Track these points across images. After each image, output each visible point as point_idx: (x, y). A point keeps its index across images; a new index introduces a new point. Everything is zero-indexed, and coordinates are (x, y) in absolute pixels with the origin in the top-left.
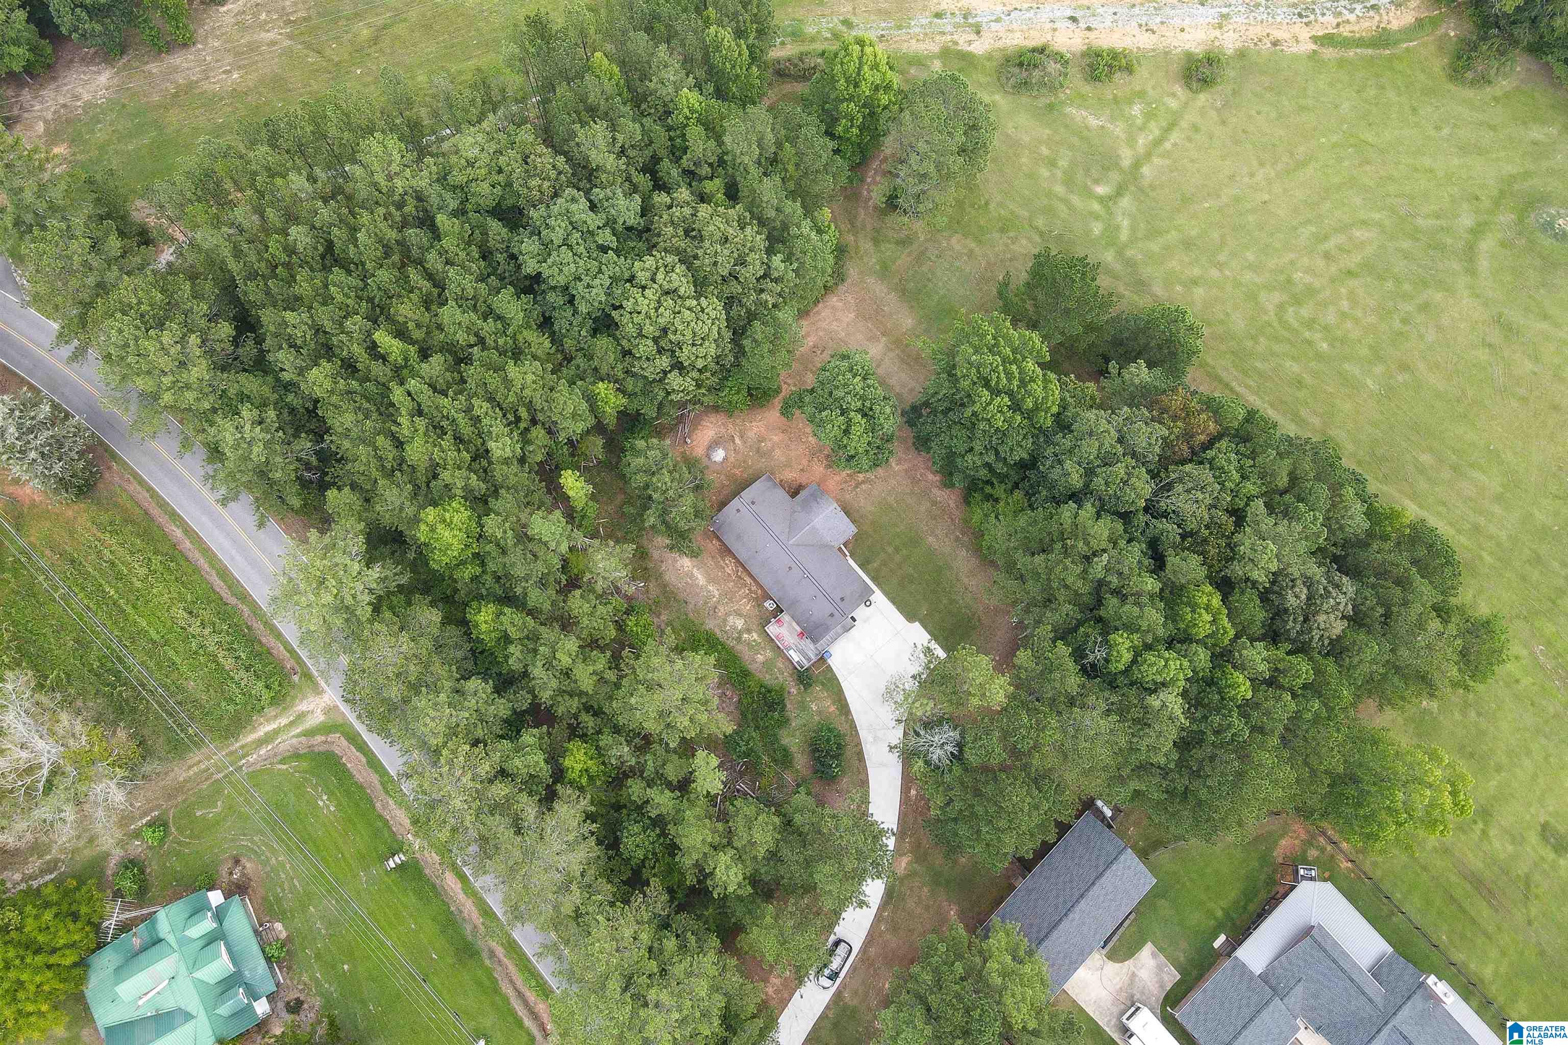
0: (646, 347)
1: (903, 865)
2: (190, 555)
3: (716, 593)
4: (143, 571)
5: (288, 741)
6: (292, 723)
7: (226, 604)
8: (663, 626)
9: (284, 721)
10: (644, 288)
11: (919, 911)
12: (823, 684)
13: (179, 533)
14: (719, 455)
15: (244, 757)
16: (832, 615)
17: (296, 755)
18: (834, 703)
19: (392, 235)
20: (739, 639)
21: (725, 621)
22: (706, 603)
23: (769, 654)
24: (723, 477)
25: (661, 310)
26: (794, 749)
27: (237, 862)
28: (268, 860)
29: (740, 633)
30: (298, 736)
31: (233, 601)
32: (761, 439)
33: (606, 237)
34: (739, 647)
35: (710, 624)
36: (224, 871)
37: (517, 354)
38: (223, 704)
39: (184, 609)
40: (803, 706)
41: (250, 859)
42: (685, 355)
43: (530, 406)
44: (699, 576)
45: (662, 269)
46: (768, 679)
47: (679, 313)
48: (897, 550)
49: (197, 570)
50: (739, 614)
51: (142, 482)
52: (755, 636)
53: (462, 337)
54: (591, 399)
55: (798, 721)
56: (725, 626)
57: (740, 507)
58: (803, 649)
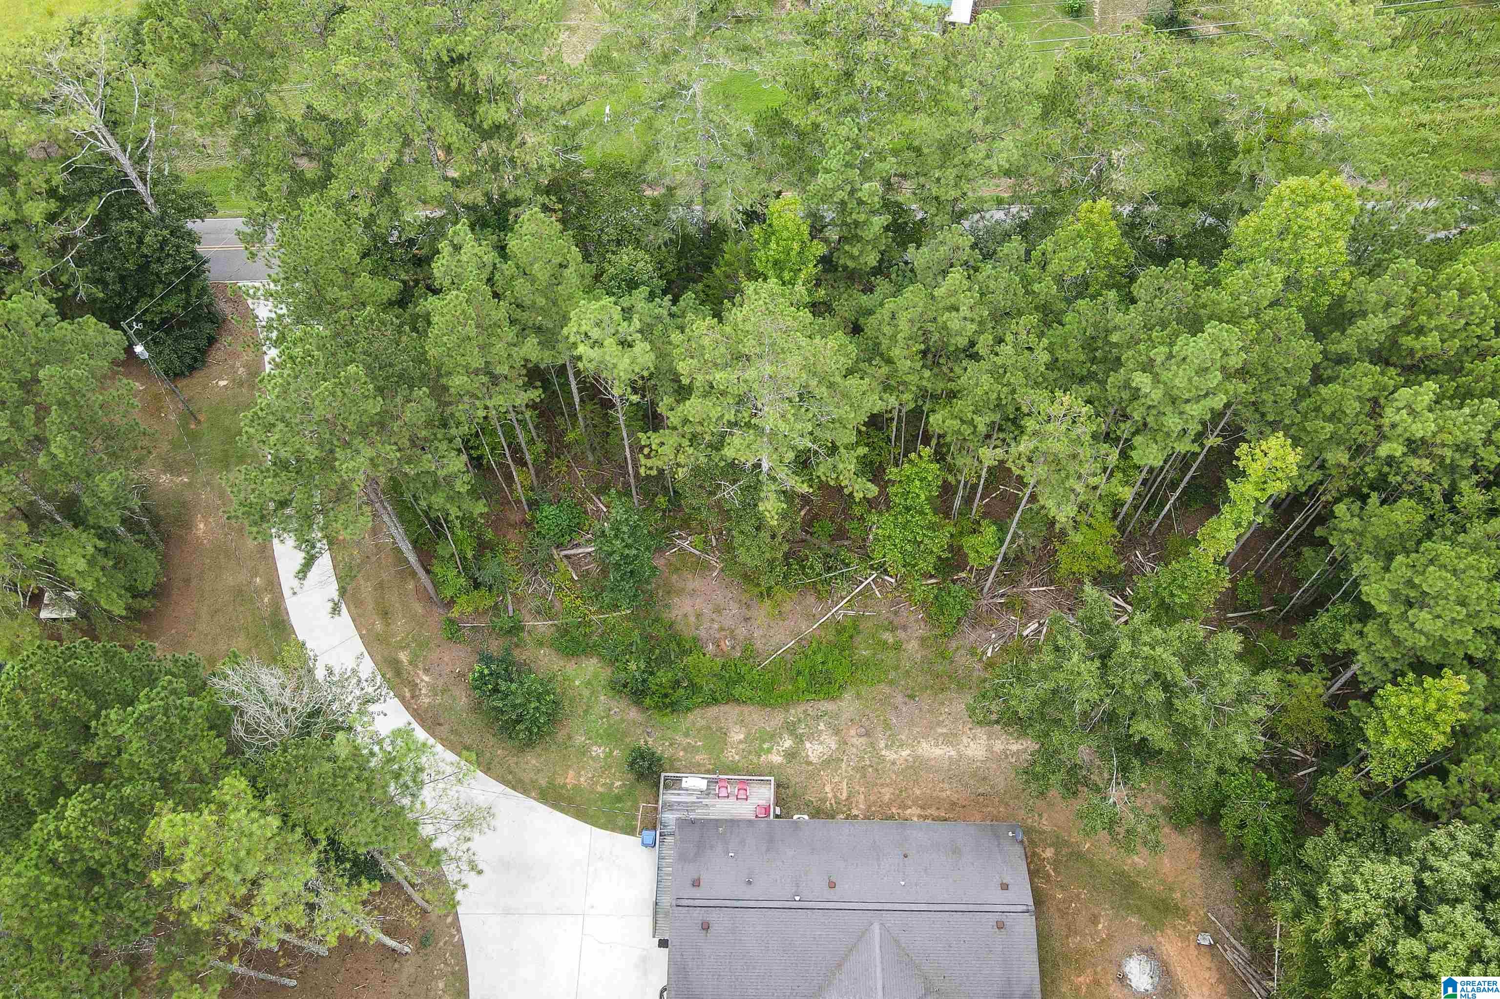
3: (891, 755)
8: (901, 634)
12: (619, 799)
14: (1139, 972)
16: (696, 883)
18: (576, 787)
20: (791, 728)
21: (837, 732)
22: (887, 726)
23: (732, 755)
24: (1091, 944)
26: (571, 668)
29: (799, 739)
34: (778, 718)
35: (848, 704)
40: (612, 736)
44: (938, 752)
46: (697, 718)
50: (831, 762)
52: (776, 758)
55: (598, 710)
56: (829, 725)
57: (1009, 896)
58: (688, 807)
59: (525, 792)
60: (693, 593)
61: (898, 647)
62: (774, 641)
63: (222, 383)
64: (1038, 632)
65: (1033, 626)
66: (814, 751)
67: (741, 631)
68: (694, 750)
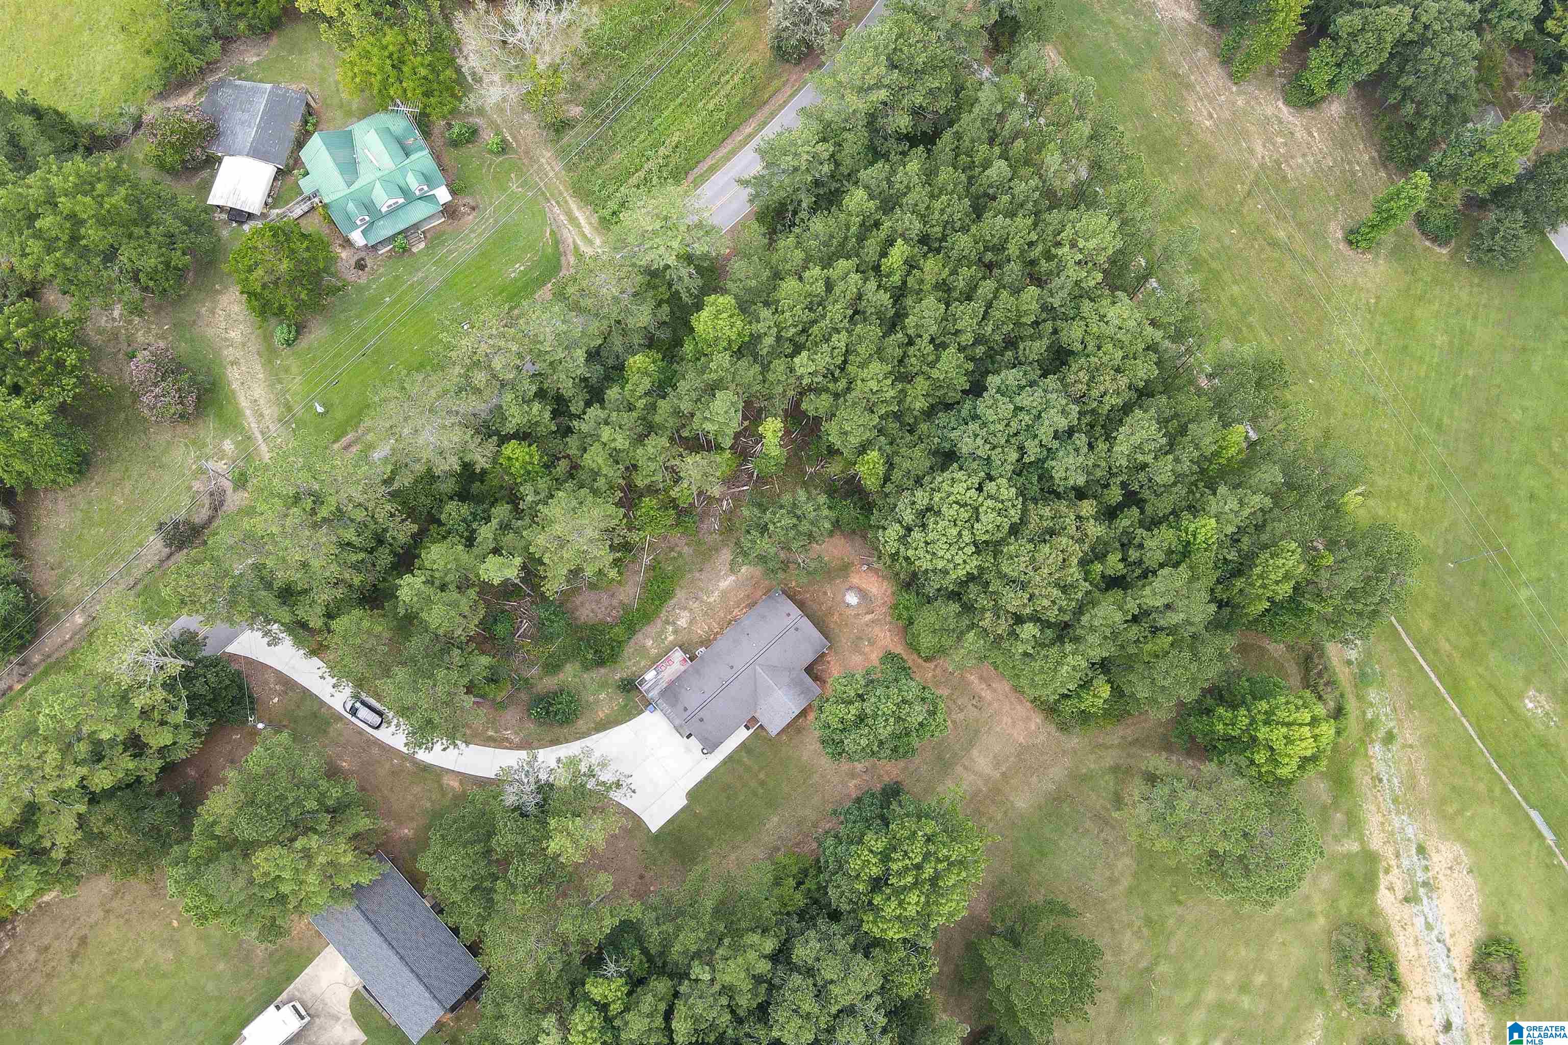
0: (921, 498)
1: (451, 783)
2: (729, 141)
3: (712, 599)
4: (711, 106)
5: (569, 235)
6: (584, 236)
7: (687, 173)
8: (678, 549)
9: (587, 230)
10: (980, 489)
11: (410, 797)
12: (626, 705)
13: (748, 130)
14: (852, 599)
15: (558, 203)
16: (686, 709)
17: (557, 243)
18: (607, 716)
19: (1013, 249)
20: (667, 622)
21: (685, 608)
22: (702, 590)
23: (654, 651)
24: (830, 604)
25: (956, 507)
26: (561, 676)
27: (473, 209)
28: (474, 231)
29: (674, 624)
30: (574, 242)
31: (691, 178)
32: (872, 643)
33: (1033, 451)
34: (659, 623)
35: (680, 594)
36: (469, 200)
37: (903, 377)
38: (600, 181)
39: (679, 142)
40: (603, 685)
41: (475, 218)
42: (916, 534)
43: (848, 389)
44: (727, 583)
45: (1000, 506)
46: (629, 650)
47: (955, 525)
48: (762, 783)
49: (716, 148)
50: (692, 621)
51: (793, 95)
52: (671, 638)
53: (910, 321)
54: (863, 449)
55: (588, 681)
56: (680, 609)
57: (792, 617)
58: (656, 684)
59: (589, 735)
60: (582, 604)
61: (680, 554)
62: (631, 595)
63: (276, 700)
64: (728, 504)
65: (725, 503)
66: (682, 622)
67: (615, 602)
68: (639, 662)
